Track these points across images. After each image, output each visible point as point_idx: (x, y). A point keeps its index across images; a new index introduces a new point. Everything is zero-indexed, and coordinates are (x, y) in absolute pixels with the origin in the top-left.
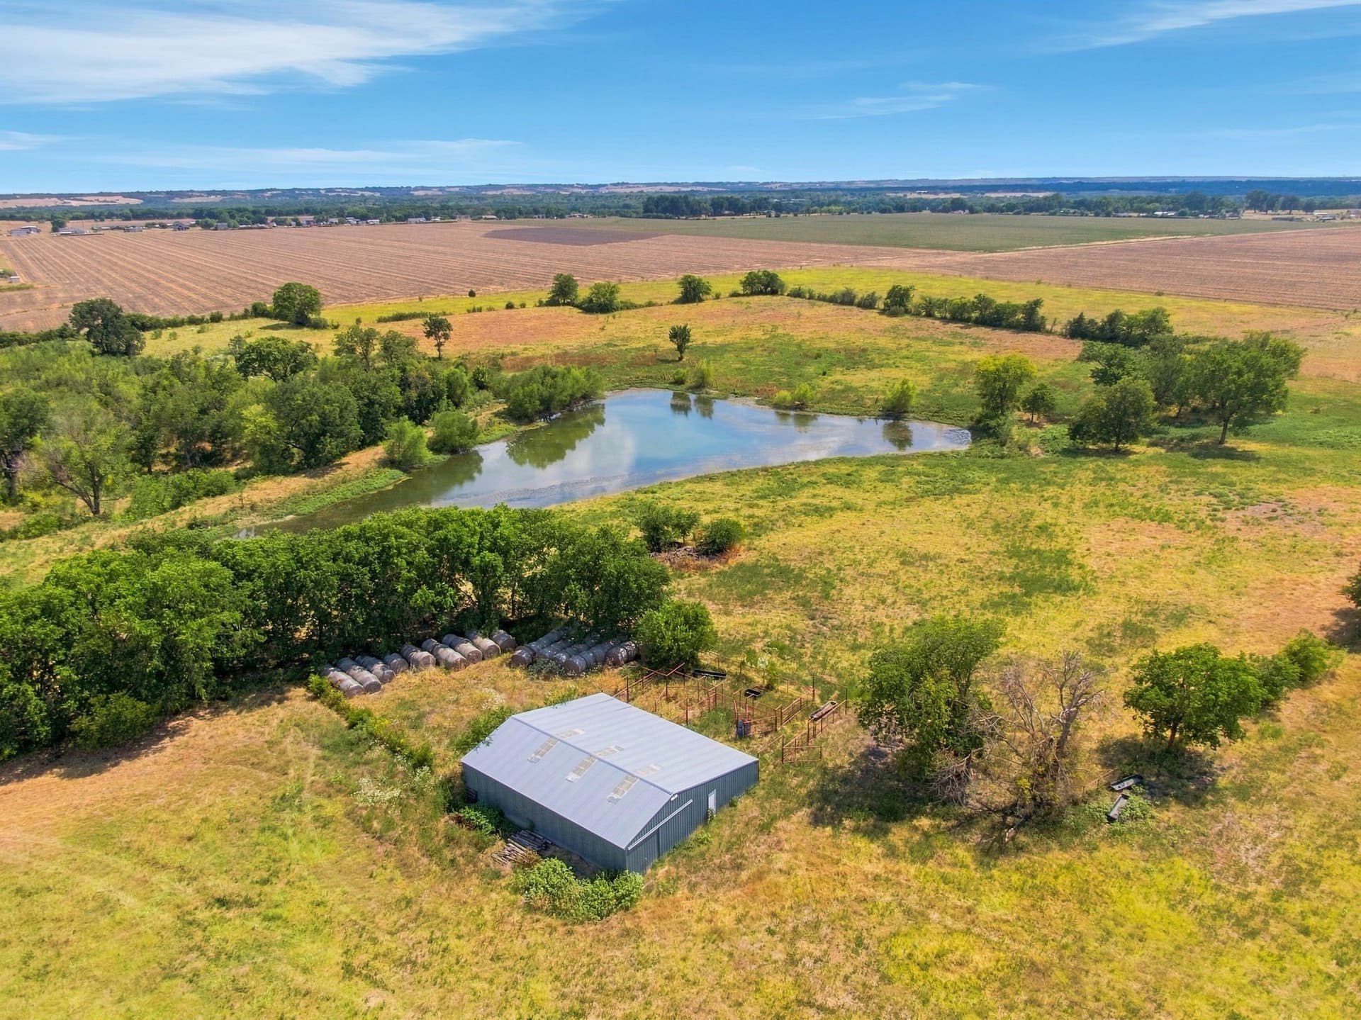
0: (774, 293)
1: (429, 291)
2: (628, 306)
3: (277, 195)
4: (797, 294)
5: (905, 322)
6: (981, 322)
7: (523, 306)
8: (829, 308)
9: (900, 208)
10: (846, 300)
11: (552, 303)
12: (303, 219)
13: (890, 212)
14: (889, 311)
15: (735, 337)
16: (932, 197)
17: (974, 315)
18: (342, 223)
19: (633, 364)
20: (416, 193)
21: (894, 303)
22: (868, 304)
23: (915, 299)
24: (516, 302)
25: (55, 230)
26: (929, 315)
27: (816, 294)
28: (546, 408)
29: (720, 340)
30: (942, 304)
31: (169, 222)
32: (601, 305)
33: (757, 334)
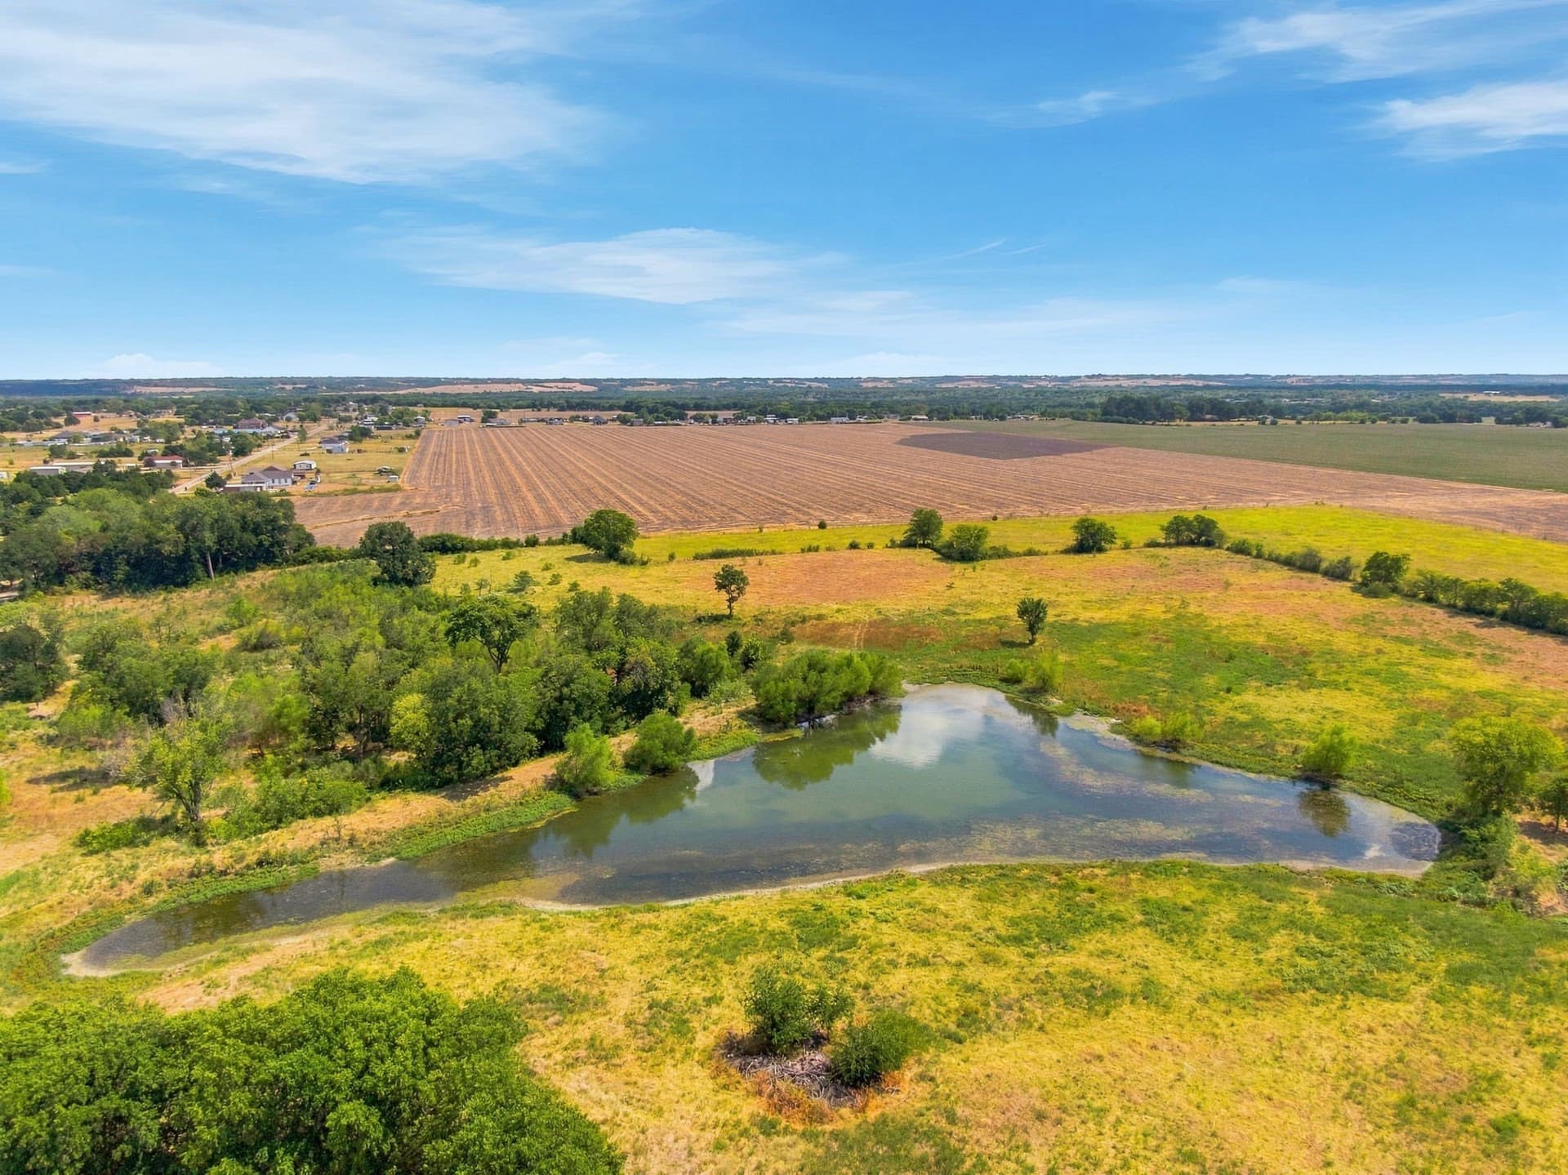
0: (1209, 544)
1: (779, 517)
2: (1001, 554)
3: (725, 385)
4: (1241, 549)
5: (1390, 607)
6: (1507, 619)
7: (870, 546)
8: (1278, 576)
9: (1449, 418)
10: (1307, 564)
11: (909, 544)
12: (722, 415)
13: (1434, 421)
14: (1366, 588)
15: (1120, 614)
16: (1507, 399)
17: (1503, 607)
18: (758, 421)
19: (962, 646)
20: (864, 385)
21: (1376, 577)
22: (1339, 573)
23: (1410, 575)
24: (863, 542)
25: (484, 421)
26: (1429, 599)
27: (1266, 551)
28: (809, 709)
29: (1098, 615)
30: (1452, 585)
31: (591, 415)
32: (964, 552)
33: (1156, 611)
